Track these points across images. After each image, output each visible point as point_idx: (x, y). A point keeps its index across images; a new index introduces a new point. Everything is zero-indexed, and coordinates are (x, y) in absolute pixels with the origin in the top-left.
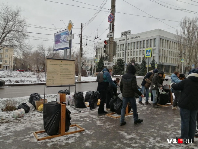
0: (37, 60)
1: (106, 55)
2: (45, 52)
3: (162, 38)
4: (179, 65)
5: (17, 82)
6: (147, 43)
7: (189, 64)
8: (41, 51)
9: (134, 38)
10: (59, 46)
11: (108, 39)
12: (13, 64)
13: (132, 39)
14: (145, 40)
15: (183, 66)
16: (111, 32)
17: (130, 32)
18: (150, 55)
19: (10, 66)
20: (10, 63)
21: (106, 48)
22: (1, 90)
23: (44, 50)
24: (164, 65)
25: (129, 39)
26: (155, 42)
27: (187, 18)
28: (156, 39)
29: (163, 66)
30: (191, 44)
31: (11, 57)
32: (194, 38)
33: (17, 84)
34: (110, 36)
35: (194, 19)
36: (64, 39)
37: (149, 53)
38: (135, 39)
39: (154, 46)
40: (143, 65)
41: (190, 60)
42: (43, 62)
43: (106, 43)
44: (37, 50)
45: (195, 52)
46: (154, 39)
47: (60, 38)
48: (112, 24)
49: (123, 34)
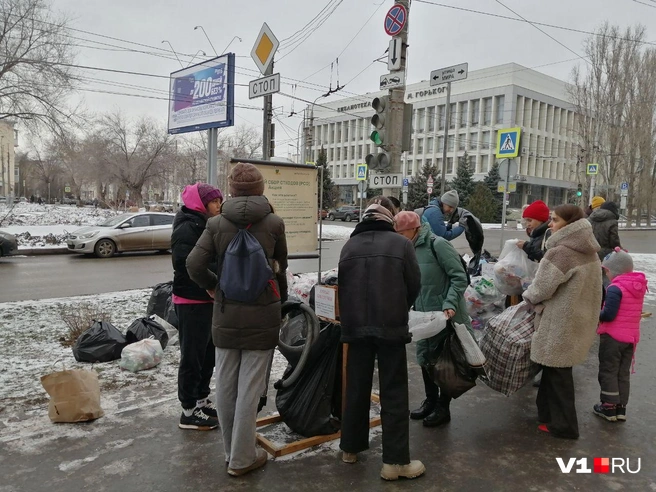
0: (102, 165)
1: (380, 150)
2: (127, 137)
3: (524, 95)
4: (580, 185)
5: (52, 240)
6: (474, 112)
7: (611, 180)
8: (114, 134)
9: (430, 93)
10: (187, 116)
11: (386, 93)
12: (13, 179)
13: (424, 98)
14: (466, 102)
15: (592, 188)
16: (398, 70)
17: (462, 72)
18: (513, 151)
19: (6, 186)
20: (6, 174)
21: (380, 126)
22: (6, 270)
23: (122, 131)
24: (527, 185)
25: (414, 95)
26: (501, 109)
27: (610, 29)
28: (503, 96)
29: (524, 188)
30: (620, 116)
31: (6, 155)
32: (628, 95)
33: (56, 247)
34: (394, 85)
35: (633, 33)
36: (207, 95)
37: (511, 144)
38: (433, 96)
39: (497, 121)
40: (459, 184)
41: (613, 170)
42: (122, 171)
43: (380, 109)
44: (100, 132)
45: (631, 143)
46: (498, 98)
47: (193, 88)
48: (399, 42)
49: (435, 78)
